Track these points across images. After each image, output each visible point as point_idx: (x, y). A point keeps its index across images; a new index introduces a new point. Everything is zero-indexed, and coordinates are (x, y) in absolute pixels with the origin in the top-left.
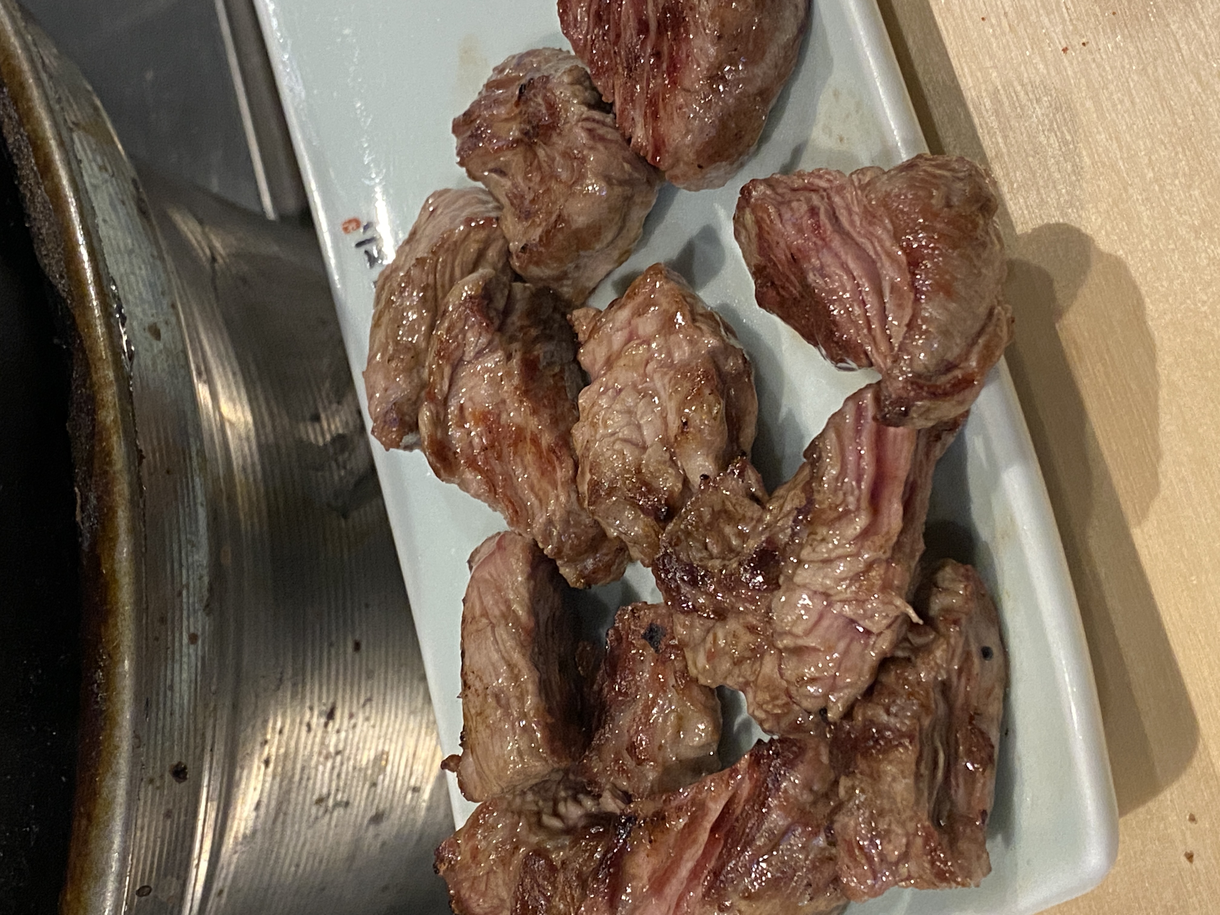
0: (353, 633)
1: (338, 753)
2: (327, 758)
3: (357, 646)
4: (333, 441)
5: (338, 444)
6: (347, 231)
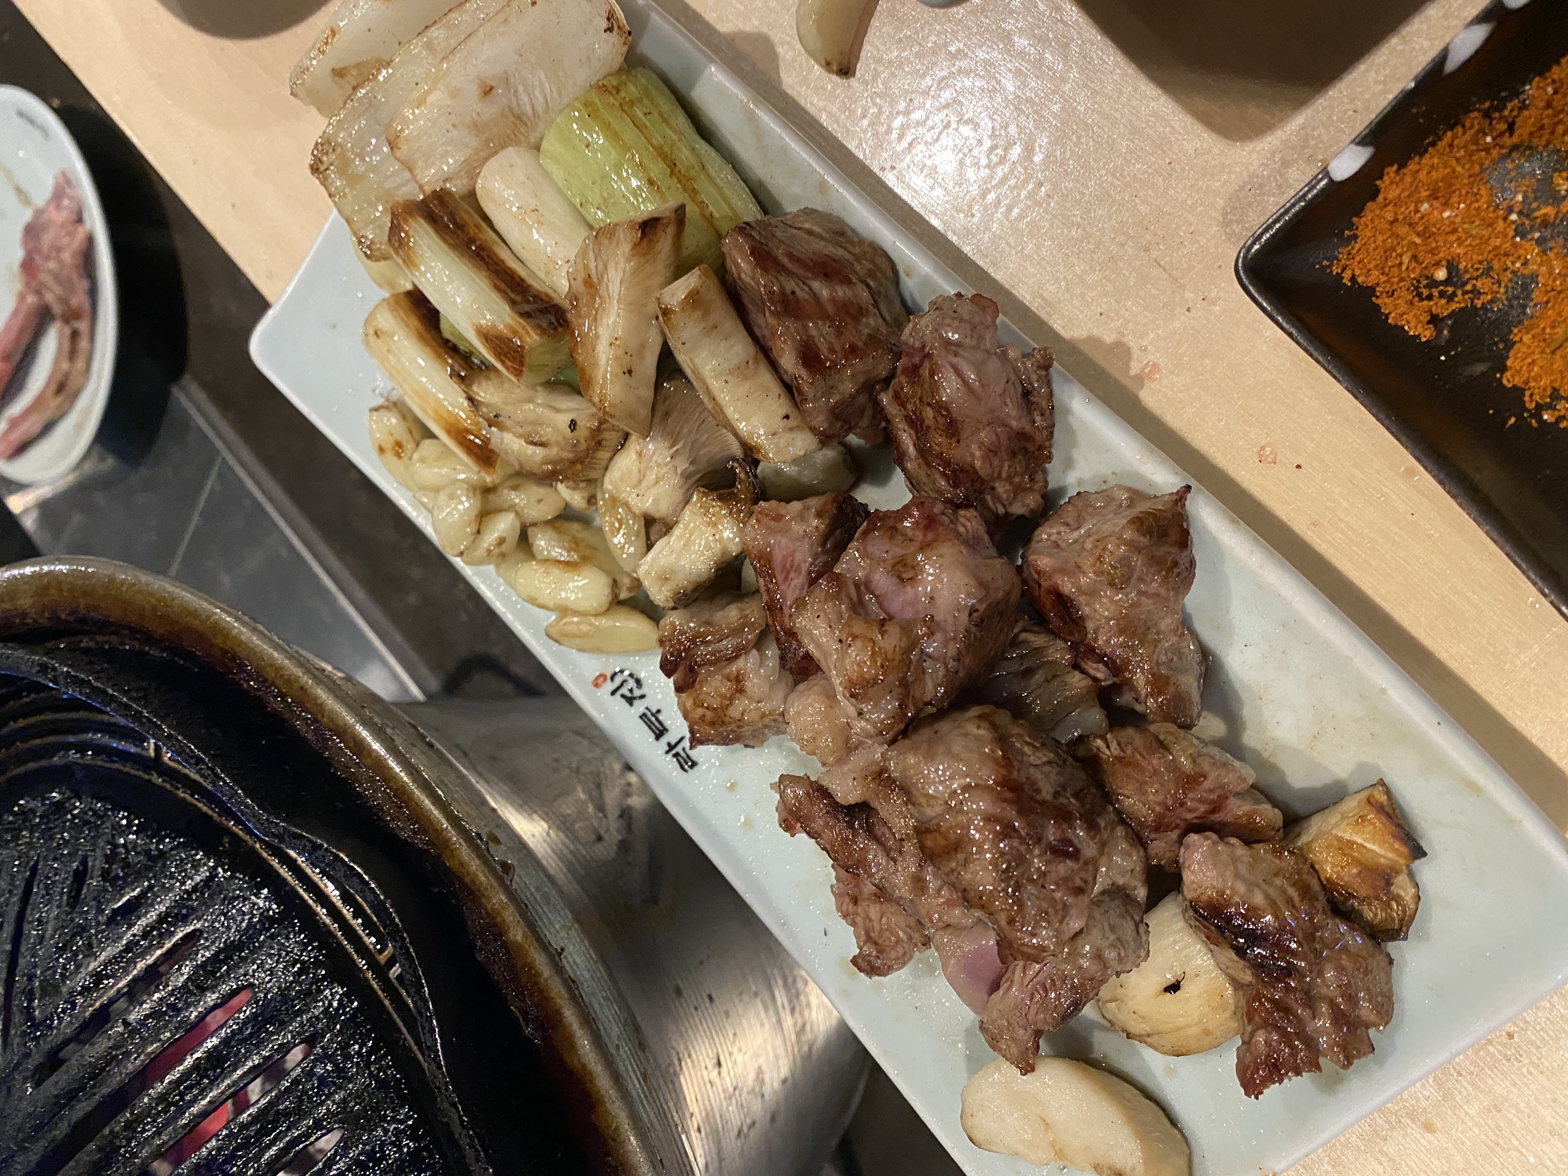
0: (704, 990)
1: (735, 1089)
2: (730, 1098)
3: (710, 998)
4: (619, 848)
5: (622, 850)
6: (597, 684)
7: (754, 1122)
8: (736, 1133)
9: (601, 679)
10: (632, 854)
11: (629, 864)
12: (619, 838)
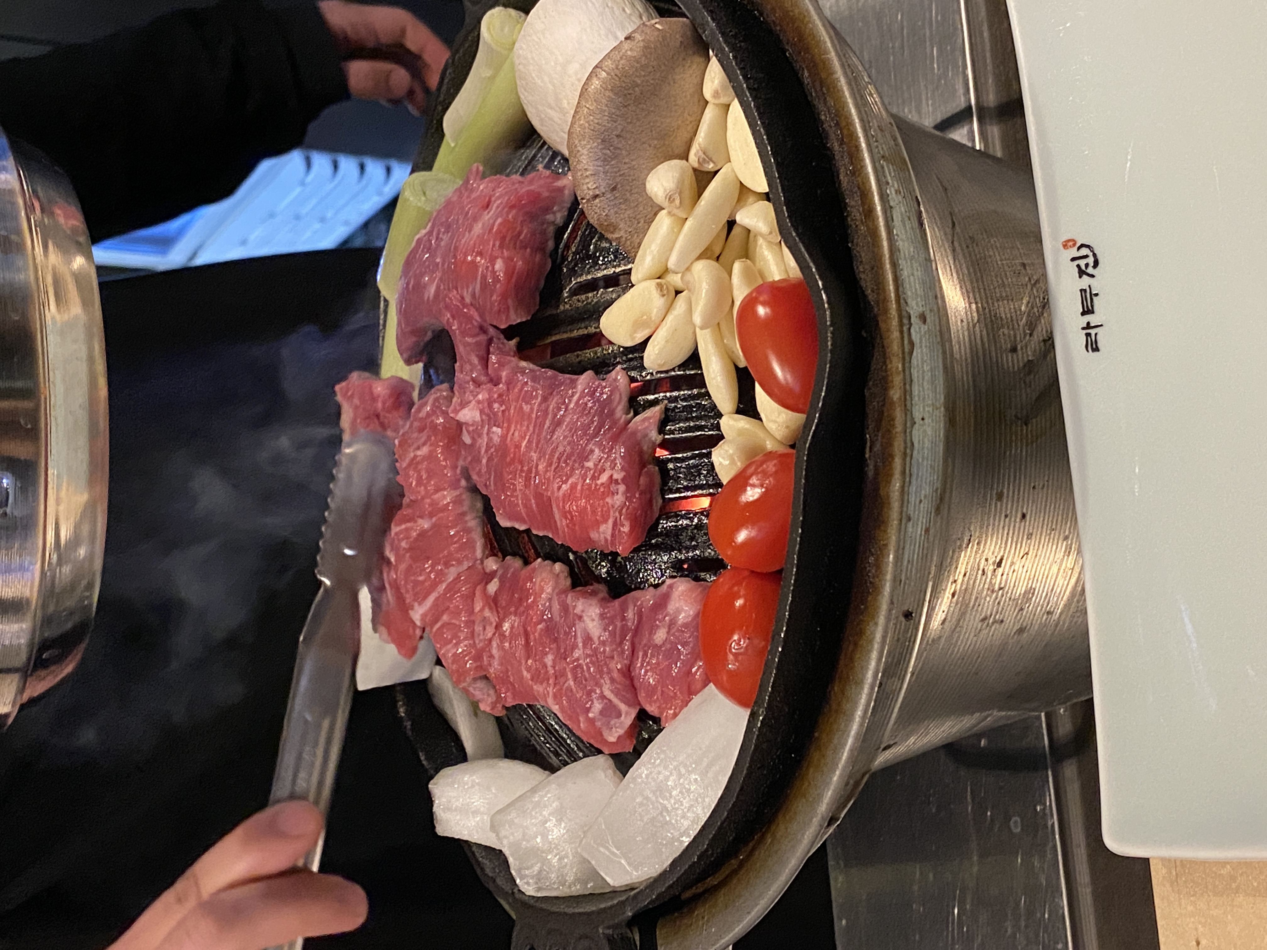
0: (1022, 508)
1: (1000, 589)
2: (993, 591)
4: (1025, 366)
5: (1027, 369)
6: (1065, 246)
7: (1002, 621)
8: (981, 617)
9: (1071, 243)
10: (1032, 376)
11: (1025, 382)
12: (1030, 358)
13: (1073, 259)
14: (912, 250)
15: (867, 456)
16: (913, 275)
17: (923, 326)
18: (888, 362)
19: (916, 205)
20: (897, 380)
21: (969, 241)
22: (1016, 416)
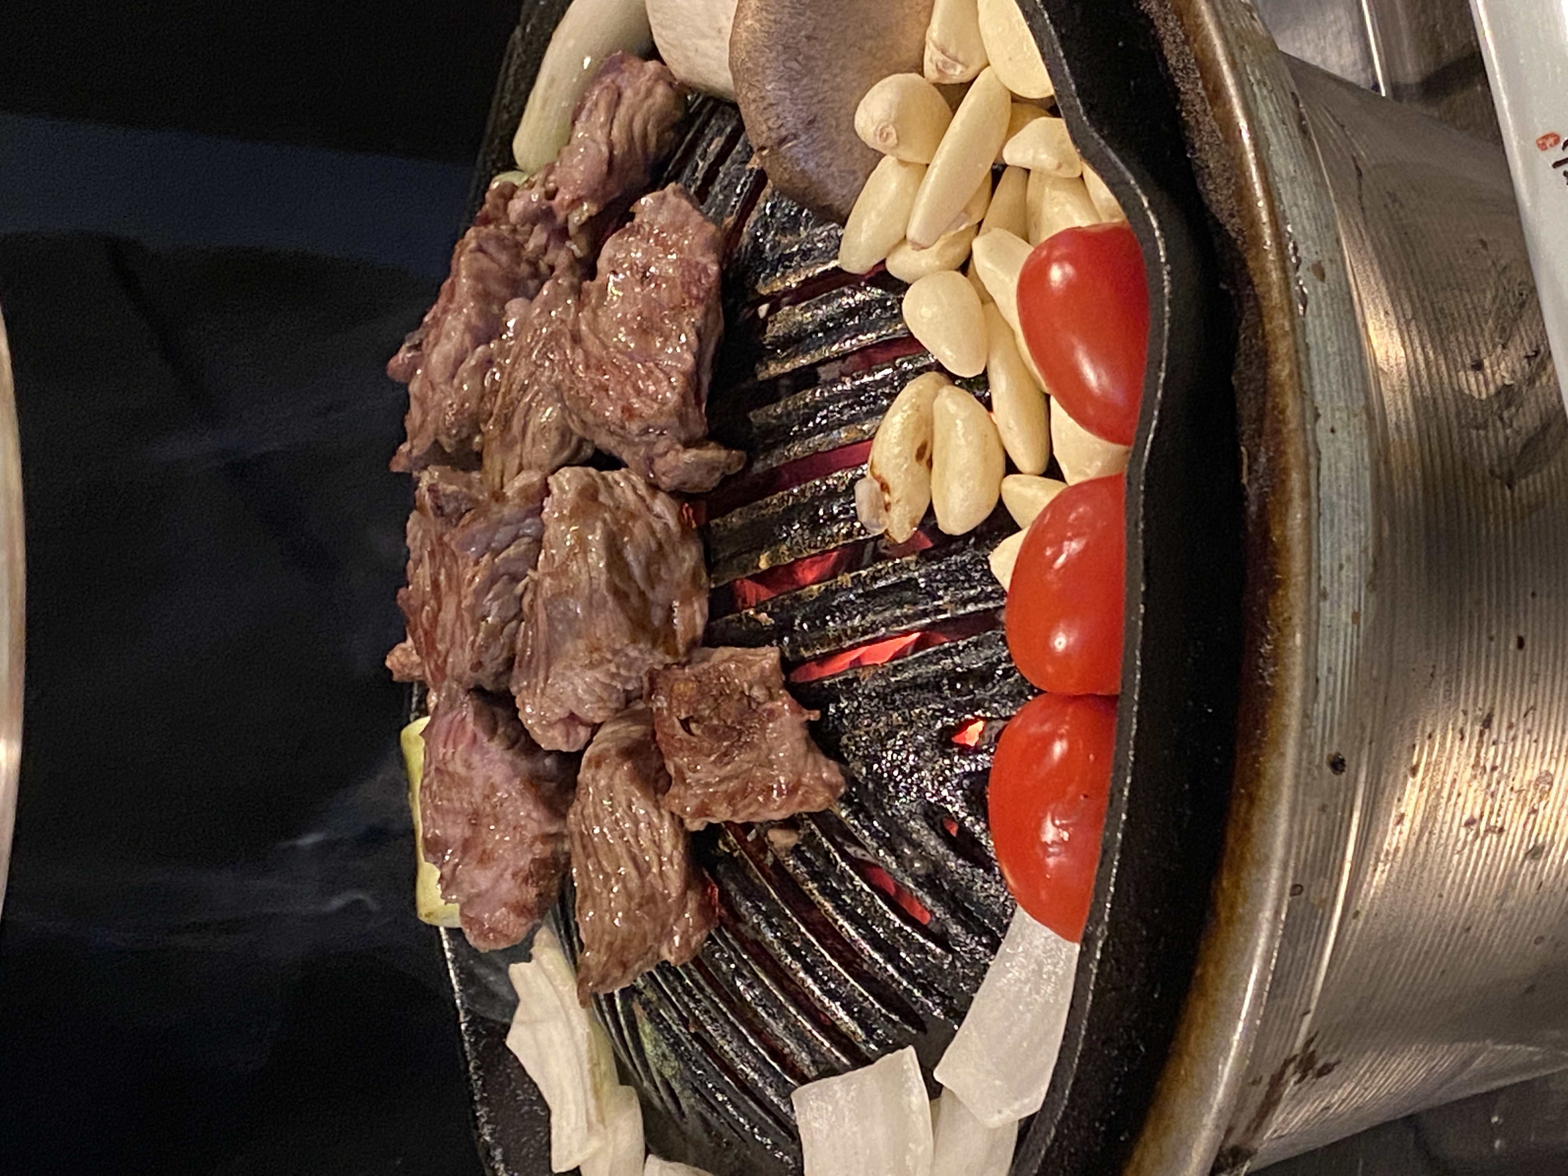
0: (1517, 627)
1: (1494, 768)
2: (1481, 773)
4: (1498, 393)
5: (1503, 396)
6: (1543, 147)
7: (1501, 830)
8: (1466, 818)
9: (1551, 140)
10: (1513, 410)
11: (1501, 419)
12: (1507, 382)
13: (1557, 165)
14: (1291, 168)
15: (1245, 481)
16: (1296, 205)
17: (1319, 284)
18: (1265, 320)
19: (1293, 105)
20: (1283, 347)
21: (1389, 201)
22: (1492, 472)
